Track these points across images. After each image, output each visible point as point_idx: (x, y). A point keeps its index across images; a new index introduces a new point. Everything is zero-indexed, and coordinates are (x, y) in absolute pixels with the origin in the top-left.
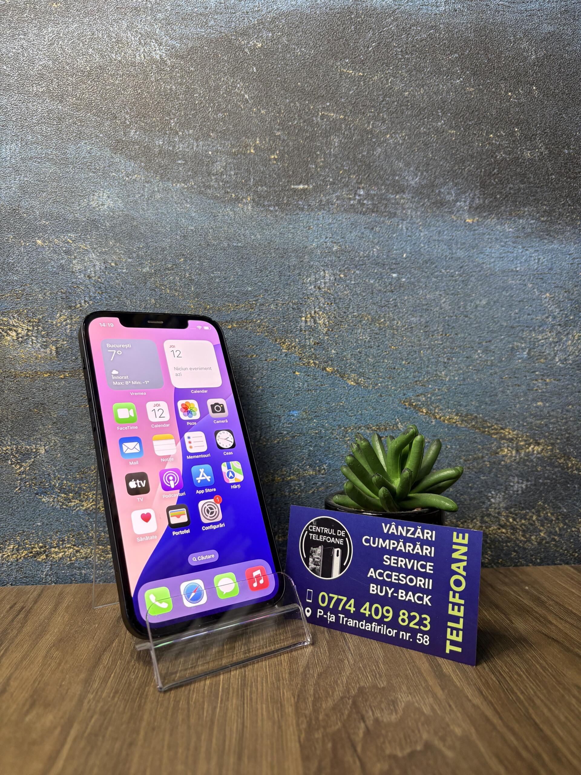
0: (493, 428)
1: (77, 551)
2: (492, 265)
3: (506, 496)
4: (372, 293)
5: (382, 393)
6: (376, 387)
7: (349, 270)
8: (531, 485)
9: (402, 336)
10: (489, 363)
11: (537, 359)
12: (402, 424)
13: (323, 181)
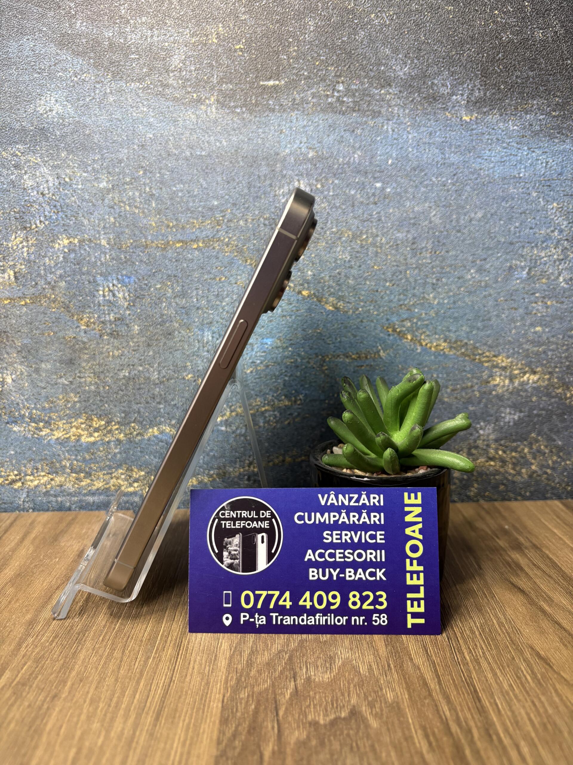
0: (484, 355)
1: (52, 480)
2: (491, 171)
3: (497, 428)
4: (353, 206)
5: (363, 318)
6: (357, 312)
7: (327, 179)
8: (524, 416)
9: (387, 255)
10: (483, 284)
11: (538, 280)
12: (384, 352)
13: (297, 75)
